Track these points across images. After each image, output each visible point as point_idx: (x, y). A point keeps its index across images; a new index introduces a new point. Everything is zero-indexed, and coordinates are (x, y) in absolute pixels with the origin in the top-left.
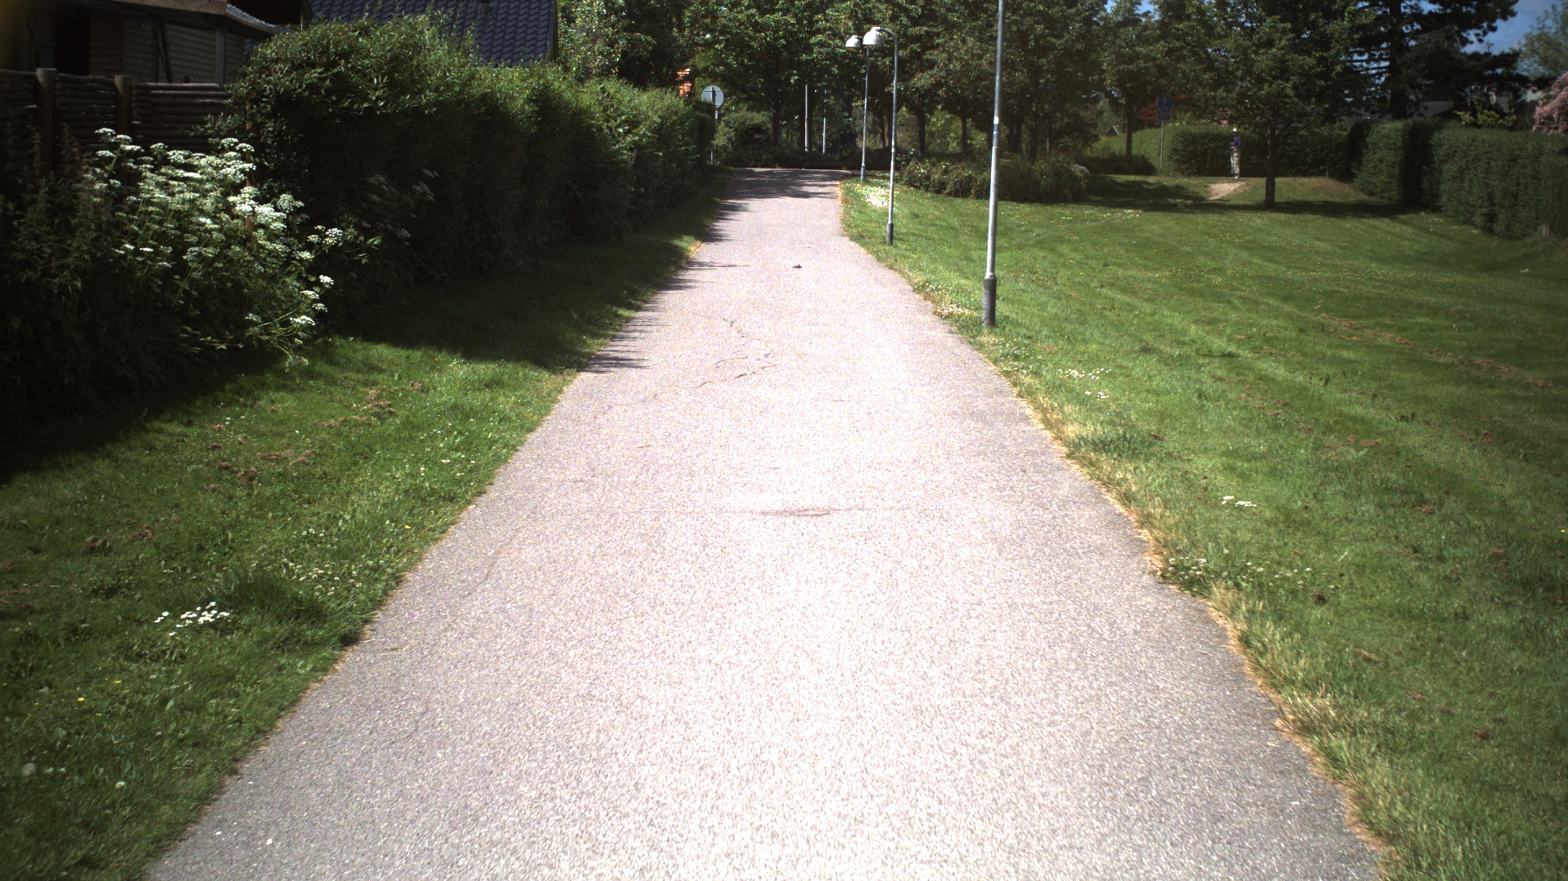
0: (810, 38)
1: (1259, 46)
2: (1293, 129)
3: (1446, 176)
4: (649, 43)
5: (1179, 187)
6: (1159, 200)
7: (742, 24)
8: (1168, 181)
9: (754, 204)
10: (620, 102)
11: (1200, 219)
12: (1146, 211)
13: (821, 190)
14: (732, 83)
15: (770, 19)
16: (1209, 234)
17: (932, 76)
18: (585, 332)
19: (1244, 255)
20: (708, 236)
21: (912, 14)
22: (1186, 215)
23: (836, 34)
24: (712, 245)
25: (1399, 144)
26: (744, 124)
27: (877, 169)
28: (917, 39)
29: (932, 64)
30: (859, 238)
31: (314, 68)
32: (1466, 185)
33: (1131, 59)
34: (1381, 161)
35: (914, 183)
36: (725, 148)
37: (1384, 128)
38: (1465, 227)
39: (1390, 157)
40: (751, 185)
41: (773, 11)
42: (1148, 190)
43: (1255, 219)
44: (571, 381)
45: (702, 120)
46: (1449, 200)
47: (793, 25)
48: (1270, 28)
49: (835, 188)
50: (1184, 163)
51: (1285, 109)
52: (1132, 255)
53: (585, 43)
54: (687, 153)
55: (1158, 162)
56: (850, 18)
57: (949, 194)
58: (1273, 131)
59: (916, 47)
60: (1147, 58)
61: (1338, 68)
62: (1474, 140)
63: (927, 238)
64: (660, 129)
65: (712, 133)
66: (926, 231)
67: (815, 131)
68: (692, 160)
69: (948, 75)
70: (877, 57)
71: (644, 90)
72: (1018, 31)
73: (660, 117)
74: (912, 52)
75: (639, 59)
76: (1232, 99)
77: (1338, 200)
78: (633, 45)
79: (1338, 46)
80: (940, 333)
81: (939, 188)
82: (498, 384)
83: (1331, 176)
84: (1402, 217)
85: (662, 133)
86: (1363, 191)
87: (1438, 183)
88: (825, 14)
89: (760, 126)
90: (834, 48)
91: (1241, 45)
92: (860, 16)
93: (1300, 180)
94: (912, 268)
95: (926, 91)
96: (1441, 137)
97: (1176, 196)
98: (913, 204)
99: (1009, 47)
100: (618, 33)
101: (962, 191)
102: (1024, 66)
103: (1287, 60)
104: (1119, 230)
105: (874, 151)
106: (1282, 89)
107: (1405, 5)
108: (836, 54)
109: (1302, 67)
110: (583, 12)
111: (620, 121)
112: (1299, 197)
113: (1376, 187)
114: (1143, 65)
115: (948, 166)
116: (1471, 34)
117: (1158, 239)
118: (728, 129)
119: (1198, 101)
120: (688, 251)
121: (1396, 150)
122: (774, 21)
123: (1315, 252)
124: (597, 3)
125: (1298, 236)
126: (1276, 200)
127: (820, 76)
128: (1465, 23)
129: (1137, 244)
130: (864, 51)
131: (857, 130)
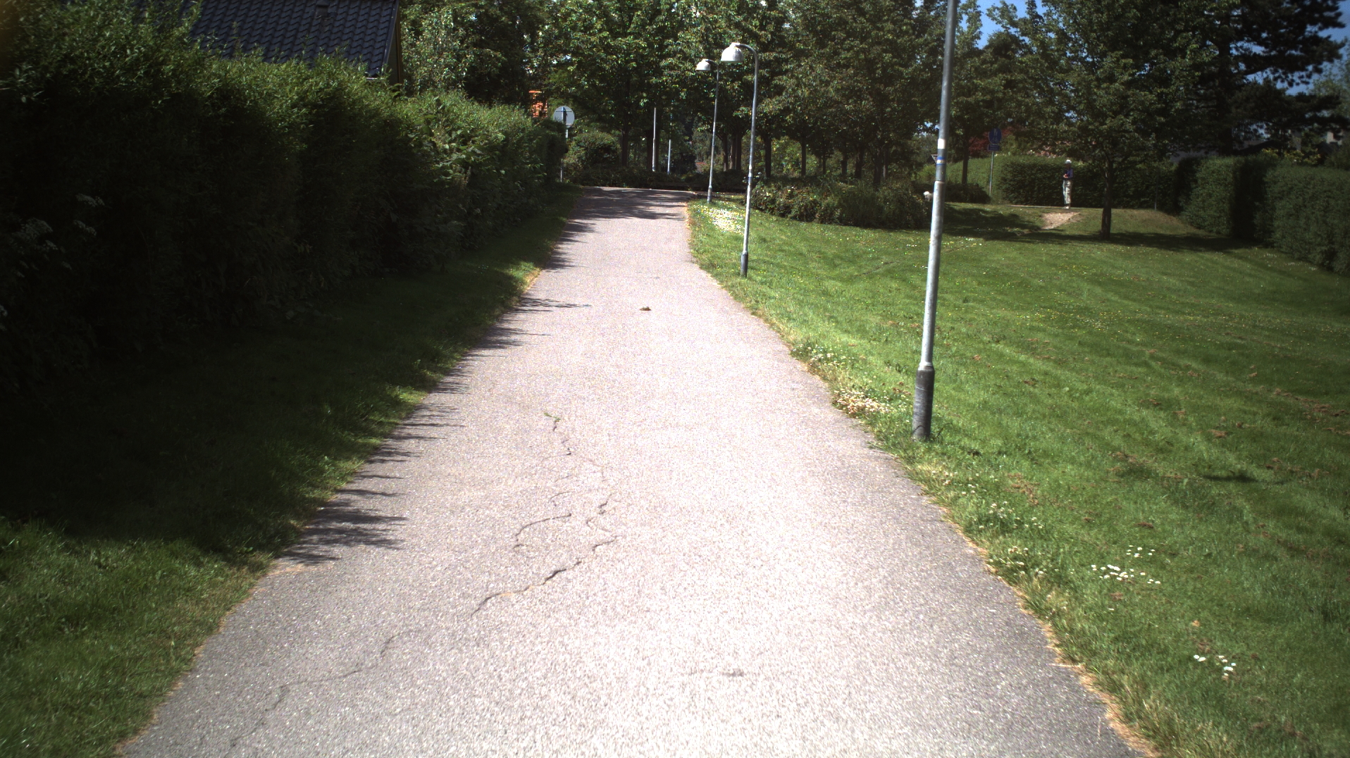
0: (660, 61)
1: (1100, 81)
2: (1130, 162)
3: (1280, 212)
4: (498, 59)
5: (1014, 216)
6: (998, 229)
7: (595, 46)
8: (1005, 209)
9: (601, 224)
10: (457, 116)
11: (1044, 250)
12: (987, 239)
13: (668, 211)
14: (583, 105)
15: (622, 42)
16: (1055, 265)
17: (780, 102)
19: (1098, 290)
20: (550, 261)
21: (763, 40)
22: (1027, 245)
23: (686, 58)
25: (1230, 179)
26: (594, 143)
27: (722, 190)
28: (766, 64)
29: (779, 90)
30: (709, 267)
32: (1302, 222)
33: (970, 91)
34: (1210, 195)
35: (759, 208)
36: (575, 166)
37: (1213, 164)
38: (1301, 263)
39: (1220, 192)
40: (598, 204)
41: (625, 35)
42: (984, 217)
43: (1095, 250)
45: (552, 139)
46: (1283, 237)
47: (644, 48)
48: (1112, 62)
49: (682, 210)
50: (1012, 192)
51: (1124, 143)
52: (986, 288)
53: (431, 55)
54: (535, 171)
55: (990, 190)
56: (700, 42)
57: (794, 218)
58: (1111, 164)
60: (985, 91)
62: (1312, 179)
63: (778, 265)
64: (505, 146)
65: (563, 151)
66: (775, 258)
67: (662, 149)
68: (539, 178)
69: (796, 101)
70: (727, 81)
72: (866, 59)
73: (505, 133)
75: (489, 74)
76: (1074, 132)
77: (1168, 233)
78: (482, 60)
80: (853, 445)
81: (784, 212)
84: (1236, 251)
85: (503, 152)
86: (1191, 224)
87: (1271, 219)
88: (676, 38)
89: (610, 146)
90: (684, 72)
91: (1084, 79)
92: (710, 39)
93: (1129, 212)
94: (781, 316)
95: (773, 116)
96: (1276, 173)
97: (1013, 225)
98: (760, 228)
99: (856, 75)
100: (467, 47)
101: (807, 215)
102: (870, 94)
103: (1128, 96)
104: (965, 260)
105: (722, 172)
106: (1122, 124)
107: (1232, 46)
108: (686, 77)
109: (1142, 103)
110: (430, 25)
111: (453, 136)
112: (1130, 228)
113: (1204, 221)
114: (979, 95)
115: (792, 190)
116: (1296, 76)
117: (1006, 271)
118: (578, 148)
119: (1039, 133)
120: (523, 283)
121: (1226, 186)
122: (626, 44)
123: (1168, 289)
124: (446, 16)
125: (1144, 270)
126: (1112, 231)
127: (669, 100)
128: (1291, 65)
129: (987, 276)
130: (715, 75)
131: (696, 152)
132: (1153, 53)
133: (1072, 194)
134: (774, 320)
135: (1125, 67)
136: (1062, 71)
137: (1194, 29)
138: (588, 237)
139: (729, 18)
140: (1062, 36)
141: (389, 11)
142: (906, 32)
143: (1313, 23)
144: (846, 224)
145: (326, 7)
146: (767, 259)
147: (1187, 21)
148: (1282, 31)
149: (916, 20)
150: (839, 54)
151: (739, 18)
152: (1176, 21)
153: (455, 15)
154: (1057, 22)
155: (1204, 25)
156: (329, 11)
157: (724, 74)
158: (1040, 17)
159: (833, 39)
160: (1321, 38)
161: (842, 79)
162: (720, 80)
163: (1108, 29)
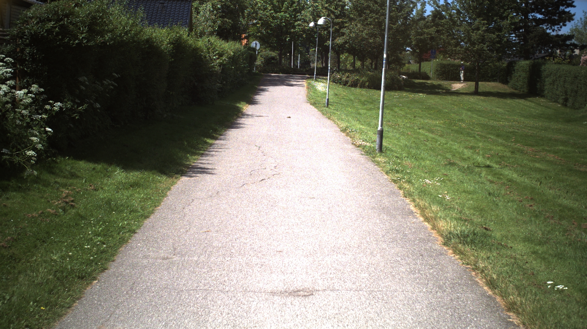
0: (295, 23)
1: (473, 30)
2: (486, 63)
3: (547, 83)
4: (230, 23)
5: (440, 85)
6: (432, 90)
7: (268, 17)
8: (436, 82)
9: (272, 89)
10: (216, 46)
11: (449, 98)
12: (427, 94)
13: (298, 83)
14: (263, 40)
15: (279, 15)
16: (454, 104)
17: (343, 39)
18: (188, 152)
19: (469, 113)
20: (252, 102)
21: (336, 14)
22: (443, 96)
23: (305, 21)
24: (253, 106)
25: (528, 70)
26: (268, 56)
27: (320, 75)
28: (338, 24)
29: (343, 34)
30: (314, 104)
31: (51, 22)
32: (555, 87)
33: (422, 34)
34: (520, 76)
35: (334, 81)
36: (260, 65)
37: (522, 63)
38: (555, 103)
39: (524, 75)
40: (270, 81)
41: (280, 12)
42: (428, 86)
43: (471, 98)
44: (176, 183)
45: (251, 55)
46: (548, 93)
47: (288, 17)
48: (478, 22)
49: (304, 83)
50: (440, 75)
51: (484, 55)
52: (424, 113)
53: (204, 22)
54: (244, 67)
55: (431, 75)
56: (311, 15)
57: (349, 86)
58: (478, 64)
59: (337, 27)
60: (428, 34)
61: (505, 39)
62: (559, 69)
63: (342, 104)
64: (234, 57)
65: (255, 59)
66: (340, 101)
67: (296, 58)
68: (246, 70)
69: (350, 38)
70: (322, 31)
71: (227, 42)
72: (378, 22)
73: (233, 52)
74: (336, 29)
75: (226, 29)
76: (463, 51)
77: (503, 91)
78: (223, 23)
79: (505, 31)
80: (356, 155)
81: (345, 84)
82: (137, 185)
83: (500, 82)
84: (529, 99)
85: (234, 60)
86: (512, 88)
87: (544, 86)
88: (301, 13)
89: (274, 57)
90: (304, 27)
91: (466, 29)
92: (315, 14)
93: (487, 83)
94: (338, 119)
95: (341, 45)
96: (545, 67)
97: (439, 88)
98: (335, 90)
99: (374, 28)
100: (217, 18)
101: (354, 85)
102: (380, 35)
103: (485, 36)
104: (418, 102)
105: (320, 68)
106: (483, 47)
107: (530, 15)
108: (305, 29)
109: (491, 38)
110: (203, 9)
111: (215, 54)
112: (487, 90)
113: (518, 87)
114: (426, 36)
115: (348, 75)
116: (556, 27)
117: (434, 106)
118: (261, 58)
119: (449, 51)
120: (243, 109)
121: (526, 72)
122: (281, 16)
123: (498, 113)
124: (209, 6)
125: (489, 106)
126: (479, 91)
127: (298, 38)
128: (553, 23)
129: (426, 108)
130: (317, 28)
131: (311, 60)
132: (495, 18)
133: (464, 76)
134: (336, 120)
135: (484, 24)
136: (458, 26)
137: (511, 9)
138: (266, 93)
139: (322, 5)
140: (459, 12)
141: (188, 5)
142: (394, 11)
143: (563, 6)
144: (370, 89)
145: (163, 3)
146: (337, 101)
147: (508, 5)
148: (550, 9)
149: (398, 6)
150: (367, 19)
151: (327, 5)
152: (504, 5)
153: (213, 5)
154: (456, 6)
155: (516, 6)
156: (165, 5)
157: (321, 28)
158: (449, 4)
159: (365, 13)
160: (566, 12)
161: (369, 30)
162: (319, 30)
163: (477, 9)
